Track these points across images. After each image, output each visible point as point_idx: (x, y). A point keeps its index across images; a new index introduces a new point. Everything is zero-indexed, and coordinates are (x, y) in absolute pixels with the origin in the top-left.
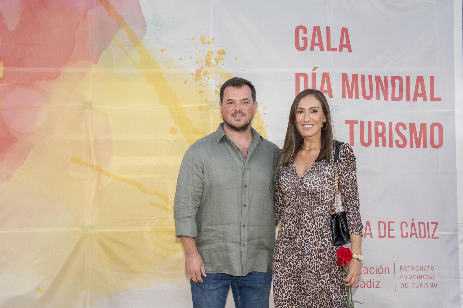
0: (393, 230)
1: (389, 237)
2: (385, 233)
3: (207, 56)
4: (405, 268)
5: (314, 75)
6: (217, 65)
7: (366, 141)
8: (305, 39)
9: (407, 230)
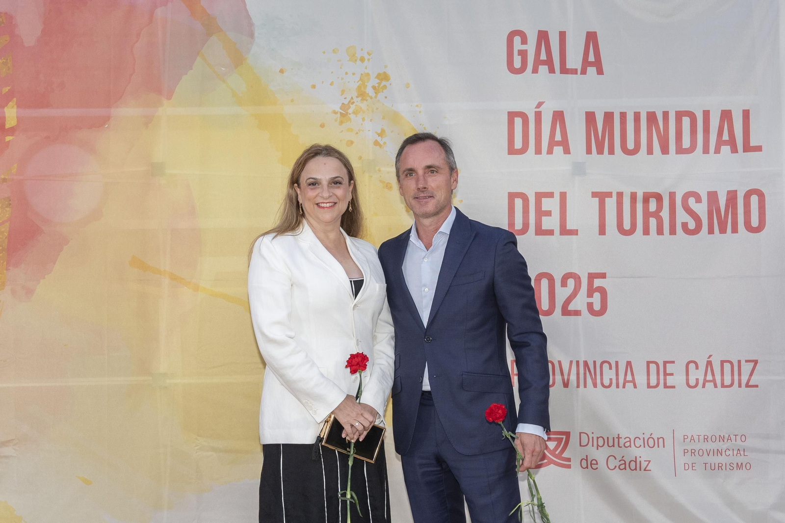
0: (672, 374)
1: (666, 386)
2: (658, 379)
3: (360, 82)
4: (692, 439)
5: (538, 115)
6: (376, 97)
7: (627, 226)
8: (523, 54)
9: (696, 375)
